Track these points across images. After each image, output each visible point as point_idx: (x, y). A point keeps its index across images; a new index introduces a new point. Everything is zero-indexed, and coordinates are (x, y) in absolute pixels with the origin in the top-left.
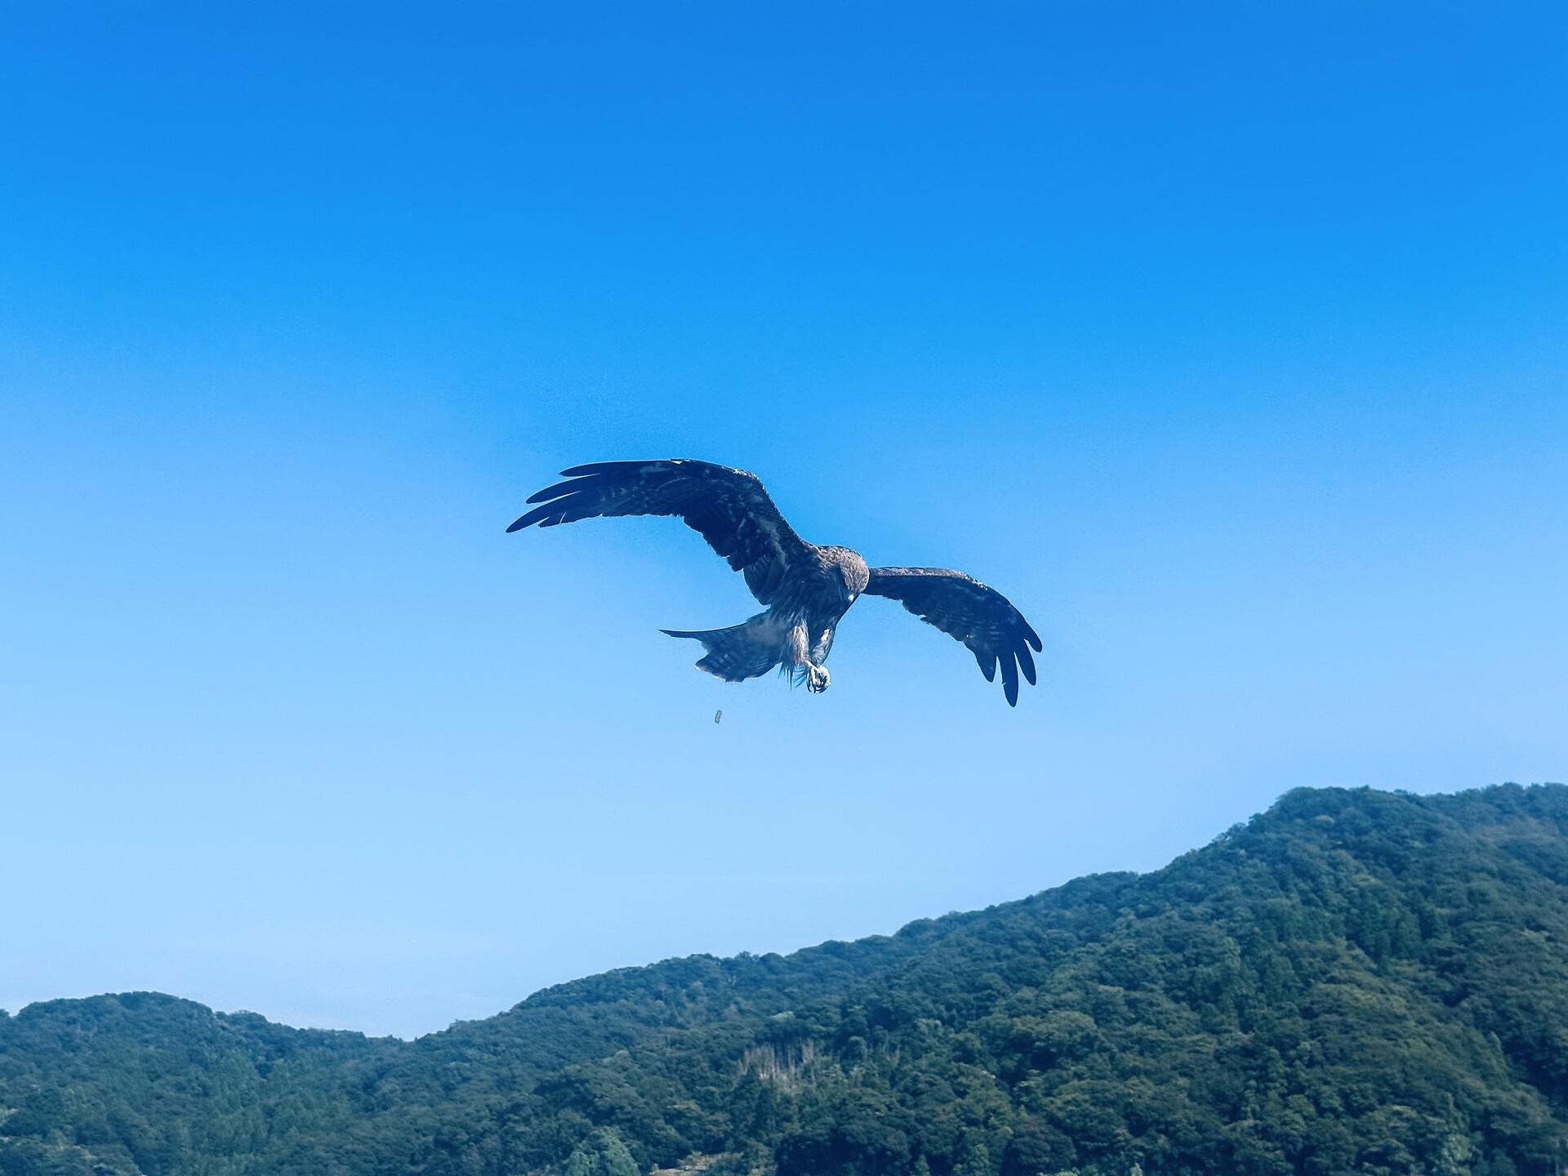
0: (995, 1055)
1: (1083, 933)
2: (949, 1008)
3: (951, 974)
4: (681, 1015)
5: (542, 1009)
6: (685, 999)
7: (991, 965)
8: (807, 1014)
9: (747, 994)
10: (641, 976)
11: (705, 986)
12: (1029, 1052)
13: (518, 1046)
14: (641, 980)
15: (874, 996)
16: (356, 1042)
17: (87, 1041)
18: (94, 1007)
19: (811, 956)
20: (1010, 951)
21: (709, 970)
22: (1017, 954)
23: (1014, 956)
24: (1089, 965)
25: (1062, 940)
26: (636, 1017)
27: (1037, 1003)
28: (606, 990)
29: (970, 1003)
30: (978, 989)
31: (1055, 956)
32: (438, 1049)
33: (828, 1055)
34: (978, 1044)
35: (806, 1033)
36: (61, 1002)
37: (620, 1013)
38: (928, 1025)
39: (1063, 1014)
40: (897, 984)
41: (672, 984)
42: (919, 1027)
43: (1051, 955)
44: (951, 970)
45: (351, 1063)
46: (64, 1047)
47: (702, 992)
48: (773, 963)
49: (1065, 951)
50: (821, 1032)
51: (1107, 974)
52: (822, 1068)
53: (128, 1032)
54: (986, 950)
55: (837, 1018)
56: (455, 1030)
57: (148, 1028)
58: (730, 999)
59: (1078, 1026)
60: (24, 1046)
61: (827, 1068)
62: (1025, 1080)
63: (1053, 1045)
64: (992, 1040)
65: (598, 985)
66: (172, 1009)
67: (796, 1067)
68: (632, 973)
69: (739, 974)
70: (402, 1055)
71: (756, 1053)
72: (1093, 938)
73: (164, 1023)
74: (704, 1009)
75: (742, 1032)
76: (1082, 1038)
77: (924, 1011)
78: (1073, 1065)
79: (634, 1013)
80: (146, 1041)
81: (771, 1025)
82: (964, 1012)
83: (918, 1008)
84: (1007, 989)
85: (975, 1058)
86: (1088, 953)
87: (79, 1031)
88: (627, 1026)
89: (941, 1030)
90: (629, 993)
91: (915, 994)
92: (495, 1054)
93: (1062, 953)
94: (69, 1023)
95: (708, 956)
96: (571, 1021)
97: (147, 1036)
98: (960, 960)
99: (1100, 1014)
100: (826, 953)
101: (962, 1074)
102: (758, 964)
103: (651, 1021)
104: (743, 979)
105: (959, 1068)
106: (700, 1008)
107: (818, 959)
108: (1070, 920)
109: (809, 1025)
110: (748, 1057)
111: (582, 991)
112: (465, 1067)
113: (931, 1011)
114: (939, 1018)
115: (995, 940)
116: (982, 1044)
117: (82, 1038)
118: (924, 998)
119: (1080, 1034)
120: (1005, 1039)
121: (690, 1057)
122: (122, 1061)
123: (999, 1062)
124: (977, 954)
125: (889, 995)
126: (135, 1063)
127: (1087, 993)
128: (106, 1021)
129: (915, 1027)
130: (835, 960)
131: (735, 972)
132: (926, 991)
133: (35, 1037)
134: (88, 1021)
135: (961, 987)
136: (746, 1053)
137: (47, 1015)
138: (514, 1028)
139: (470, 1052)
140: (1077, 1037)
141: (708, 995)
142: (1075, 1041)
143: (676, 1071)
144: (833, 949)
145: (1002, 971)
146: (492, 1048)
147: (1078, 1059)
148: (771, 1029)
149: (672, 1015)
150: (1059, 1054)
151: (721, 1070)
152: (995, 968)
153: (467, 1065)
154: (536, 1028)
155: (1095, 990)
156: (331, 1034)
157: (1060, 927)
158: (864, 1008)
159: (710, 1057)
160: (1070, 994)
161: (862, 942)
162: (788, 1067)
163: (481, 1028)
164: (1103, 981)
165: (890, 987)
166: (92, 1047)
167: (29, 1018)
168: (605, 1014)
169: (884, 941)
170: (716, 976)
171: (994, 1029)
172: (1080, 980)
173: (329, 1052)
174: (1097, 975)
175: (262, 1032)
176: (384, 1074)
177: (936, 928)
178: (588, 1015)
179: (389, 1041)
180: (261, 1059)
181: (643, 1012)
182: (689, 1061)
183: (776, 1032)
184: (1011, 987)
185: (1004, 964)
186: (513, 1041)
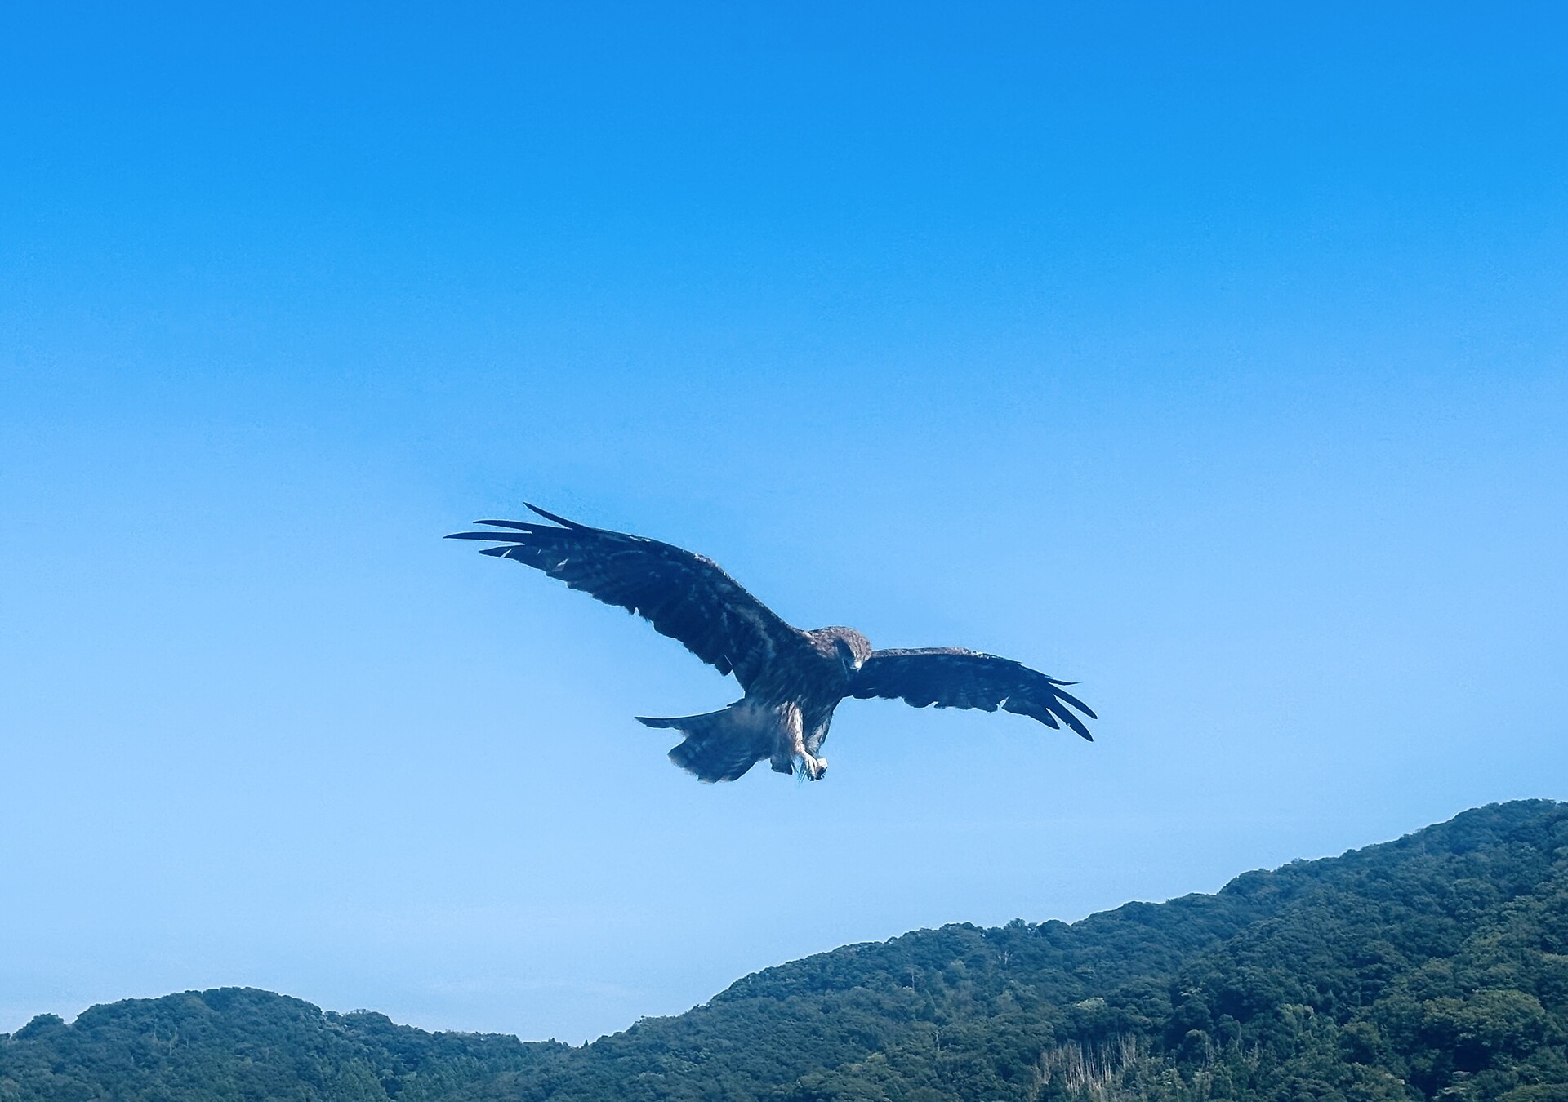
0: (1403, 1052)
1: (1503, 883)
2: (1322, 989)
3: (1324, 942)
4: (939, 1006)
5: (754, 1001)
6: (942, 985)
7: (1379, 930)
8: (1124, 1000)
9: (1025, 977)
10: (880, 954)
11: (968, 967)
12: (1450, 1047)
13: (727, 1050)
14: (881, 960)
15: (1215, 974)
16: (507, 1048)
17: (166, 1054)
18: (172, 1009)
19: (1107, 922)
20: (1403, 910)
21: (973, 945)
22: (1413, 913)
23: (1409, 916)
24: (1522, 928)
25: (1477, 893)
26: (880, 1009)
27: (1456, 979)
28: (835, 974)
29: (1352, 983)
30: (1361, 963)
31: (1468, 915)
32: (621, 1056)
33: (1157, 1056)
34: (1376, 1037)
35: (1125, 1027)
36: (129, 1003)
37: (858, 1005)
38: (1295, 1013)
39: (1497, 994)
40: (1248, 958)
41: (923, 966)
42: (1283, 1016)
43: (1462, 914)
44: (1322, 937)
45: (507, 1076)
46: (137, 1062)
47: (964, 974)
48: (1056, 933)
49: (1482, 908)
50: (1145, 1024)
51: (1553, 939)
52: (1151, 1074)
53: (218, 1041)
54: (1370, 908)
55: (1166, 1005)
56: (641, 1031)
57: (242, 1035)
58: (1002, 983)
59: (1518, 1010)
60: (88, 1063)
61: (1159, 1074)
62: (1449, 1085)
63: (1485, 1037)
64: (1396, 1031)
65: (823, 967)
66: (270, 1010)
67: (1114, 1072)
68: (868, 951)
69: (1011, 950)
70: (575, 1064)
71: (1057, 1054)
72: (1522, 890)
73: (261, 1028)
74: (969, 998)
75: (1037, 1026)
76: (1526, 1026)
77: (1288, 993)
78: (1514, 1064)
79: (877, 1004)
80: (241, 1052)
81: (1075, 1016)
82: (1345, 994)
83: (1281, 990)
84: (1403, 962)
85: (1372, 1057)
86: (1517, 909)
87: (155, 1040)
88: (868, 1021)
89: (1314, 1021)
90: (865, 977)
91: (1274, 971)
92: (697, 1061)
93: (1478, 911)
94: (142, 1031)
95: (968, 926)
96: (793, 1015)
97: (242, 1046)
98: (1333, 923)
99: (1548, 993)
100: (1128, 918)
101: (1358, 1078)
102: (1036, 935)
103: (900, 1015)
104: (1019, 956)
105: (1353, 1071)
106: (965, 995)
107: (1119, 927)
108: (1484, 864)
109: (1128, 1015)
110: (1047, 1060)
111: (803, 976)
112: (658, 1079)
113: (1298, 993)
114: (1310, 1003)
115: (1381, 895)
116: (1382, 1037)
117: (160, 1050)
118: (1288, 976)
119: (1523, 1021)
120: (1414, 1029)
121: (969, 1061)
122: (212, 1078)
123: (1408, 1062)
124: (1358, 915)
125: (1238, 973)
126: (229, 1081)
127: (1527, 965)
128: (189, 1027)
129: (1278, 1015)
130: (1142, 928)
131: (1006, 946)
132: (1289, 967)
133: (101, 1050)
134: (166, 1027)
135: (1339, 959)
136: (1045, 1055)
137: (115, 1020)
138: (719, 1026)
139: (664, 1059)
140: (1519, 1025)
141: (972, 979)
142: (1517, 1030)
143: (952, 1080)
144: (1136, 912)
145: (1395, 937)
146: (692, 1053)
147: (1520, 1055)
148: (1076, 1022)
149: (927, 1006)
150: (1495, 1049)
151: (1012, 1078)
152: (1384, 933)
153: (661, 1076)
154: (747, 1026)
155: (1537, 960)
156: (476, 1039)
157: (1472, 875)
158: (1205, 990)
159: (996, 1061)
160: (1502, 967)
161: (1175, 903)
162: (1102, 1073)
163: (675, 1026)
164: (1547, 947)
165: (1239, 963)
166: (172, 1062)
167: (90, 1026)
168: (839, 1007)
169: (1206, 901)
170: (983, 952)
171: (1398, 1016)
172: (1514, 947)
173: (476, 1063)
174: (1538, 939)
175: (385, 1038)
176: (553, 1089)
177: (1276, 883)
178: (816, 1007)
179: (552, 1047)
180: (388, 1073)
181: (889, 1003)
182: (967, 1066)
183: (1082, 1025)
184: (1409, 958)
185: (1396, 928)
186: (719, 1044)
